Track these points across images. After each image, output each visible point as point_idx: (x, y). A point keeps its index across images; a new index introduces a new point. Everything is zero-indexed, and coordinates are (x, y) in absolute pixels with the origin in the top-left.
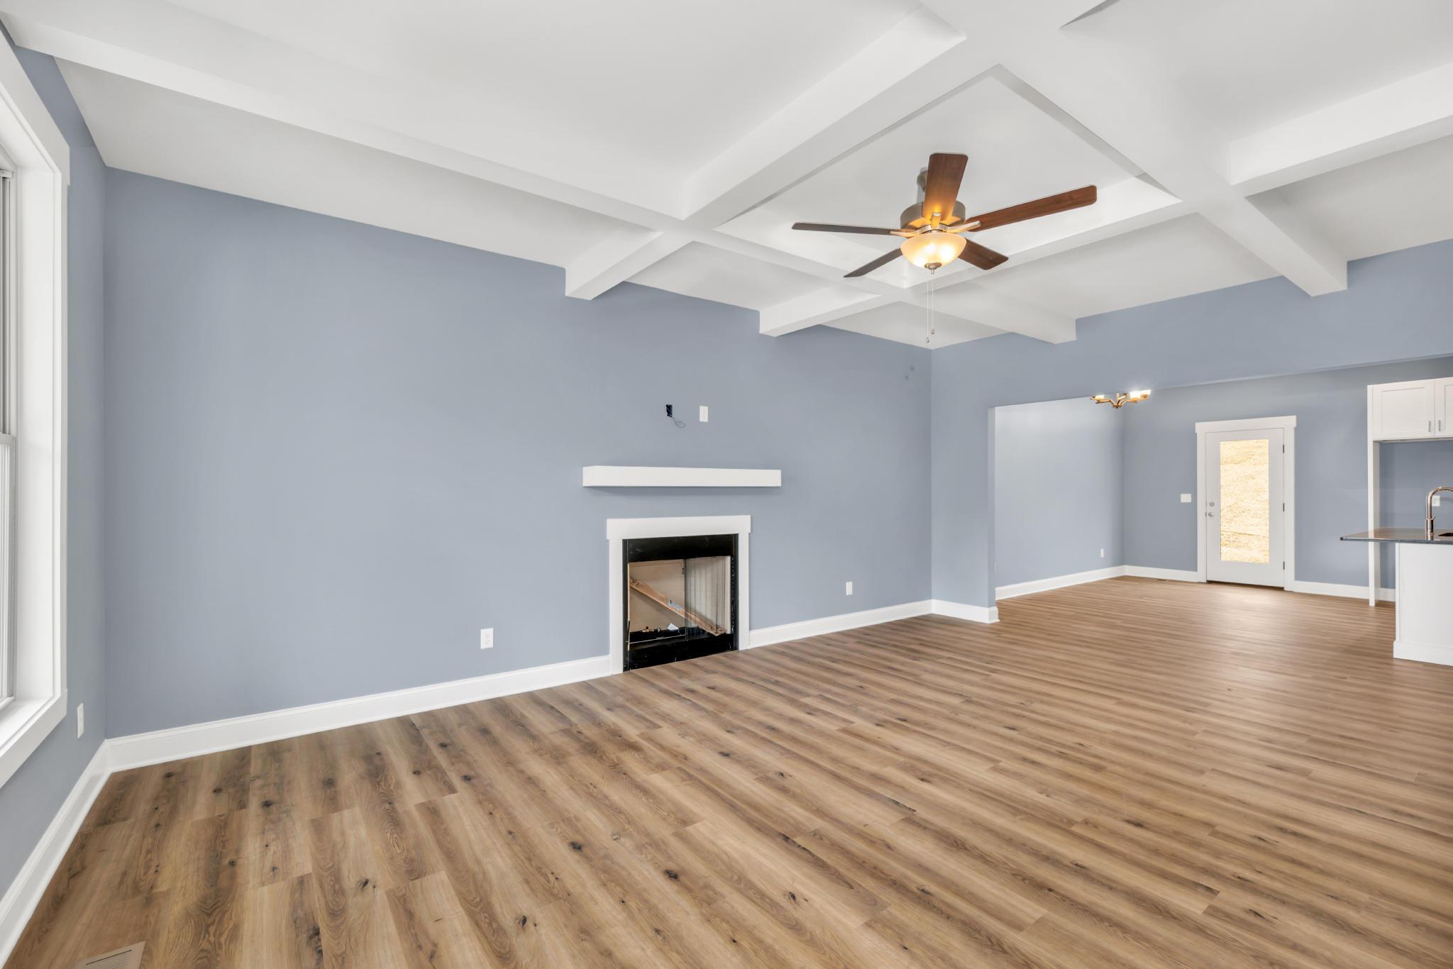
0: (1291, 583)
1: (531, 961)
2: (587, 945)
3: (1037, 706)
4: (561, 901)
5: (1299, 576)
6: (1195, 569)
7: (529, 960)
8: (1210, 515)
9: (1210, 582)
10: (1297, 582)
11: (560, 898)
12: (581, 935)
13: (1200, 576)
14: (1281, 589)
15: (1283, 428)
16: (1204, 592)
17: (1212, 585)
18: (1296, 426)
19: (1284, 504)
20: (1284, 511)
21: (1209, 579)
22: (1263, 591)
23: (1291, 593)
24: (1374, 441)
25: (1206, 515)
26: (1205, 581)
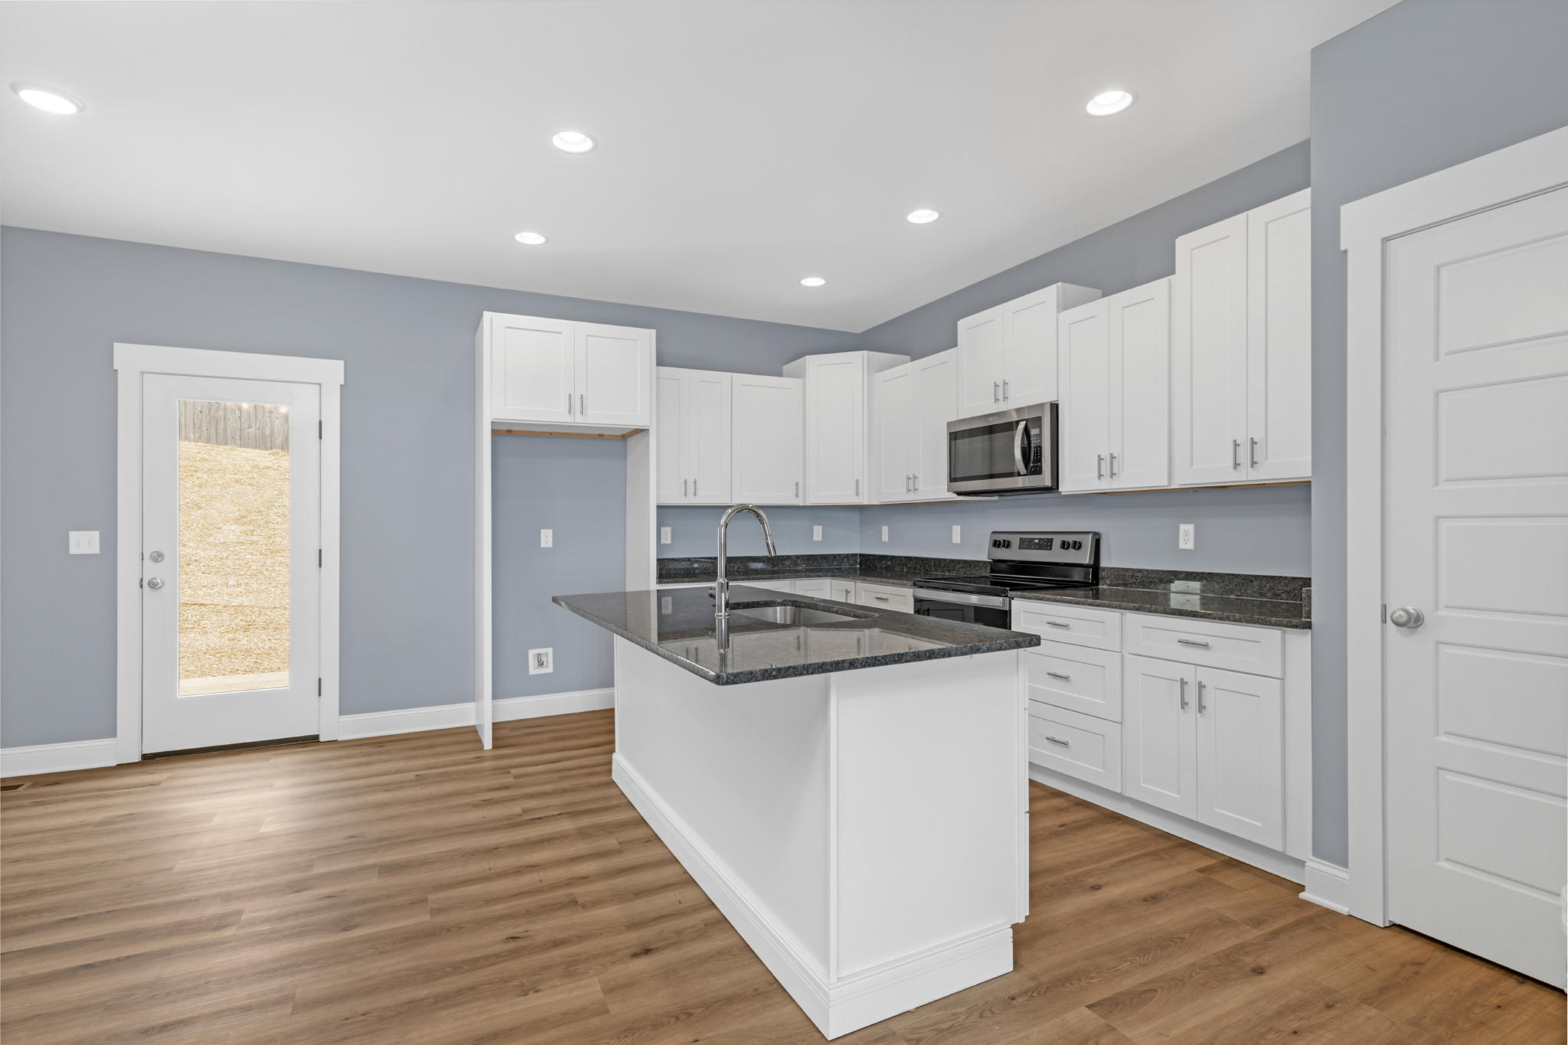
0: (333, 724)
5: (346, 708)
6: (110, 732)
8: (153, 585)
9: (150, 759)
10: (344, 718)
13: (127, 746)
14: (310, 740)
15: (320, 385)
16: (135, 787)
17: (157, 763)
18: (343, 383)
19: (320, 551)
20: (320, 566)
21: (148, 750)
22: (275, 755)
23: (335, 746)
24: (492, 422)
25: (142, 586)
26: (140, 760)
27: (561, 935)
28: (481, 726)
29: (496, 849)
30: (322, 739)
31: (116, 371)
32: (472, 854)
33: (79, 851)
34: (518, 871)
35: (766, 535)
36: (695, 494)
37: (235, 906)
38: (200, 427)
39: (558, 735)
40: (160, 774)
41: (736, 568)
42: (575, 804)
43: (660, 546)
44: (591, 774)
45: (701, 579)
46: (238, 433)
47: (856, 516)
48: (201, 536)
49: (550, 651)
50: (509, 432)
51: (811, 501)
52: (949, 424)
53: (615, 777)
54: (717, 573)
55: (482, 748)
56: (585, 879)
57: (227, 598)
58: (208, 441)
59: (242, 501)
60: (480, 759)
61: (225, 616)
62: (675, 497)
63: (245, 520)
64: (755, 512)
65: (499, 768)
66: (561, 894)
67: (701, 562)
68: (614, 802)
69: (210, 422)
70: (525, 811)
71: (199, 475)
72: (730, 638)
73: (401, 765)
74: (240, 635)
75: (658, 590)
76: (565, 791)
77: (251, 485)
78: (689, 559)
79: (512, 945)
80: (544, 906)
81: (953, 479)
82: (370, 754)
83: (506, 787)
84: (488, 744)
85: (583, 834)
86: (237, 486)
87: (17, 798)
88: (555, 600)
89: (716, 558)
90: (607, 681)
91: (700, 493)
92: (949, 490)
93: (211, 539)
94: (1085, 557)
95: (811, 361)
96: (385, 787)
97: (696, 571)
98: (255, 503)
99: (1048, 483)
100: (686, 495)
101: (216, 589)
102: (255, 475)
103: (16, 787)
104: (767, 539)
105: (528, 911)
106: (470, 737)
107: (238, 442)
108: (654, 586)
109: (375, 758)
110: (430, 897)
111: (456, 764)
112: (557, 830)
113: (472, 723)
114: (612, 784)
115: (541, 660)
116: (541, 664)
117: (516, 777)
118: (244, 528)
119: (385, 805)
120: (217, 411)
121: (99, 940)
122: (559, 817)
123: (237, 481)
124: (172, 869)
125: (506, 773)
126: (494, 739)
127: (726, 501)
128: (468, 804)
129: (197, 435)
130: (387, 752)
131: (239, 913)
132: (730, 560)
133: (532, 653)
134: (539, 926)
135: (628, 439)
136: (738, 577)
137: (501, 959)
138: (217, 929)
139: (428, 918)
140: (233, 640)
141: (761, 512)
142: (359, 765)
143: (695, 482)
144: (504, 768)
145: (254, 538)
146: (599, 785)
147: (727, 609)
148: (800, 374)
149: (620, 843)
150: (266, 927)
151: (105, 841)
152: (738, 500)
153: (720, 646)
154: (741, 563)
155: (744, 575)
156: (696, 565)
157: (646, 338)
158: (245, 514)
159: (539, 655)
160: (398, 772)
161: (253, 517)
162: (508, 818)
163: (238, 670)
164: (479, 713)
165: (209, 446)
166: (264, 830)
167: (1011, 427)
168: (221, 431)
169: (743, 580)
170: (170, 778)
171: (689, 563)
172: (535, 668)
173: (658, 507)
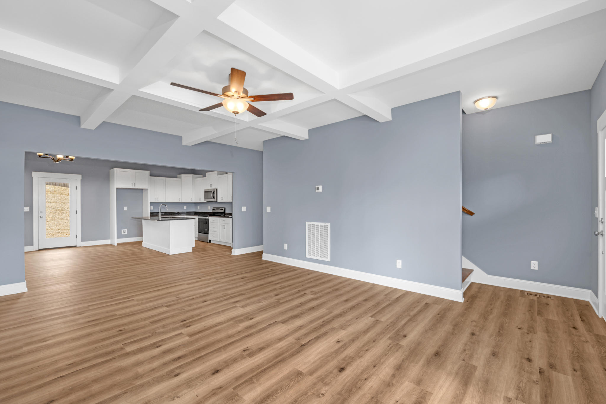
0: (80, 243)
1: (413, 395)
2: (394, 382)
3: (182, 295)
4: (378, 399)
5: (83, 240)
6: (32, 245)
7: (414, 395)
8: (41, 217)
9: (40, 250)
10: (82, 242)
11: (377, 400)
12: (391, 385)
13: (35, 247)
14: (75, 246)
15: (76, 179)
16: (37, 255)
17: (42, 250)
18: (81, 179)
19: (76, 211)
20: (77, 214)
21: (40, 248)
22: (67, 249)
23: (80, 247)
24: (117, 188)
25: (38, 217)
26: (38, 250)
28: (114, 243)
30: (77, 246)
31: (33, 177)
36: (158, 200)
43: (151, 210)
47: (194, 205)
49: (126, 230)
51: (183, 202)
52: (205, 190)
55: (114, 246)
62: (154, 201)
81: (205, 199)
84: (116, 245)
90: (141, 235)
92: (205, 201)
94: (223, 211)
95: (183, 175)
99: (216, 200)
100: (156, 200)
106: (110, 245)
113: (110, 243)
115: (125, 232)
116: (124, 232)
127: (164, 202)
133: (122, 230)
135: (143, 190)
143: (158, 198)
148: (180, 178)
157: (148, 172)
159: (124, 231)
164: (112, 241)
167: (211, 191)
170: (43, 253)
173: (150, 203)
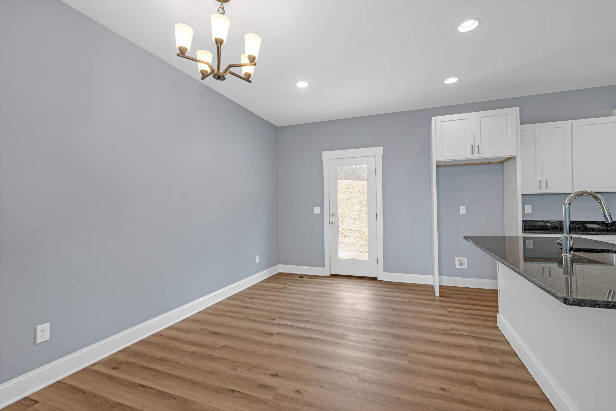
0: (381, 274)
5: (385, 270)
6: (323, 266)
8: (332, 224)
9: (333, 276)
10: (385, 273)
13: (327, 270)
14: (375, 279)
15: (375, 156)
16: (328, 284)
17: (334, 277)
18: (383, 154)
19: (377, 214)
20: (377, 219)
21: (332, 273)
22: (365, 282)
23: (382, 282)
24: (436, 162)
25: (330, 224)
26: (329, 275)
27: (467, 399)
28: (435, 285)
29: (438, 342)
30: (378, 279)
31: (323, 160)
32: (428, 342)
33: (313, 300)
34: (448, 357)
35: (603, 209)
36: (547, 188)
37: (346, 332)
38: (351, 176)
39: (469, 297)
40: (334, 281)
41: (577, 227)
42: (477, 333)
43: (524, 215)
44: (486, 320)
45: (552, 232)
46: (360, 176)
48: (350, 208)
49: (465, 259)
50: (445, 166)
53: (498, 325)
54: (563, 229)
55: (434, 295)
56: (480, 373)
57: (356, 228)
58: (353, 180)
59: (360, 197)
60: (434, 300)
61: (356, 233)
63: (361, 203)
64: (594, 196)
65: (441, 306)
66: (469, 377)
67: (552, 223)
68: (498, 338)
69: (353, 174)
70: (452, 329)
71: (350, 190)
72: (574, 266)
73: (403, 295)
74: (359, 240)
75: (523, 237)
76: (472, 325)
77: (363, 192)
78: (544, 221)
79: (442, 393)
80: (459, 380)
82: (393, 288)
83: (444, 316)
84: (437, 294)
85: (480, 349)
86: (359, 193)
87: (303, 280)
88: (465, 238)
89: (562, 221)
90: (495, 277)
91: (550, 186)
93: (352, 209)
96: (397, 303)
97: (549, 228)
98: (364, 198)
100: (540, 188)
101: (354, 225)
102: (364, 189)
103: (303, 277)
104: (604, 212)
105: (451, 379)
106: (430, 289)
107: (360, 179)
108: (520, 234)
109: (394, 290)
110: (409, 354)
111: (424, 300)
112: (467, 343)
113: (431, 284)
114: (497, 328)
115: (461, 262)
116: (461, 264)
117: (449, 312)
118: (361, 206)
119: (396, 309)
120: (355, 170)
121: (312, 330)
122: (468, 337)
123: (359, 191)
124: (332, 313)
125: (444, 309)
126: (440, 293)
127: (569, 190)
128: (427, 318)
129: (350, 178)
130: (399, 289)
131: (347, 335)
132: (572, 223)
133: (457, 259)
134: (456, 389)
135: (504, 163)
136: (579, 232)
137: (436, 397)
138: (341, 338)
139: (407, 363)
140: (357, 241)
141: (599, 196)
142: (389, 291)
143: (546, 181)
144: (444, 306)
145: (364, 209)
146: (490, 327)
147: (572, 252)
149: (501, 361)
150: (354, 344)
151: (318, 299)
152: (578, 189)
153: (567, 273)
154: (581, 224)
155: (583, 231)
156: (548, 224)
157: (513, 112)
158: (361, 201)
159: (460, 260)
160: (402, 297)
161: (363, 202)
162: (445, 330)
163: (358, 251)
164: (434, 279)
165: (353, 181)
166: (358, 307)
168: (356, 176)
169: (583, 234)
170: (336, 283)
171: (543, 223)
172: (459, 266)
173: (523, 195)
